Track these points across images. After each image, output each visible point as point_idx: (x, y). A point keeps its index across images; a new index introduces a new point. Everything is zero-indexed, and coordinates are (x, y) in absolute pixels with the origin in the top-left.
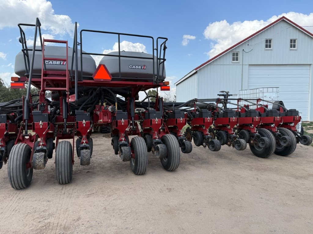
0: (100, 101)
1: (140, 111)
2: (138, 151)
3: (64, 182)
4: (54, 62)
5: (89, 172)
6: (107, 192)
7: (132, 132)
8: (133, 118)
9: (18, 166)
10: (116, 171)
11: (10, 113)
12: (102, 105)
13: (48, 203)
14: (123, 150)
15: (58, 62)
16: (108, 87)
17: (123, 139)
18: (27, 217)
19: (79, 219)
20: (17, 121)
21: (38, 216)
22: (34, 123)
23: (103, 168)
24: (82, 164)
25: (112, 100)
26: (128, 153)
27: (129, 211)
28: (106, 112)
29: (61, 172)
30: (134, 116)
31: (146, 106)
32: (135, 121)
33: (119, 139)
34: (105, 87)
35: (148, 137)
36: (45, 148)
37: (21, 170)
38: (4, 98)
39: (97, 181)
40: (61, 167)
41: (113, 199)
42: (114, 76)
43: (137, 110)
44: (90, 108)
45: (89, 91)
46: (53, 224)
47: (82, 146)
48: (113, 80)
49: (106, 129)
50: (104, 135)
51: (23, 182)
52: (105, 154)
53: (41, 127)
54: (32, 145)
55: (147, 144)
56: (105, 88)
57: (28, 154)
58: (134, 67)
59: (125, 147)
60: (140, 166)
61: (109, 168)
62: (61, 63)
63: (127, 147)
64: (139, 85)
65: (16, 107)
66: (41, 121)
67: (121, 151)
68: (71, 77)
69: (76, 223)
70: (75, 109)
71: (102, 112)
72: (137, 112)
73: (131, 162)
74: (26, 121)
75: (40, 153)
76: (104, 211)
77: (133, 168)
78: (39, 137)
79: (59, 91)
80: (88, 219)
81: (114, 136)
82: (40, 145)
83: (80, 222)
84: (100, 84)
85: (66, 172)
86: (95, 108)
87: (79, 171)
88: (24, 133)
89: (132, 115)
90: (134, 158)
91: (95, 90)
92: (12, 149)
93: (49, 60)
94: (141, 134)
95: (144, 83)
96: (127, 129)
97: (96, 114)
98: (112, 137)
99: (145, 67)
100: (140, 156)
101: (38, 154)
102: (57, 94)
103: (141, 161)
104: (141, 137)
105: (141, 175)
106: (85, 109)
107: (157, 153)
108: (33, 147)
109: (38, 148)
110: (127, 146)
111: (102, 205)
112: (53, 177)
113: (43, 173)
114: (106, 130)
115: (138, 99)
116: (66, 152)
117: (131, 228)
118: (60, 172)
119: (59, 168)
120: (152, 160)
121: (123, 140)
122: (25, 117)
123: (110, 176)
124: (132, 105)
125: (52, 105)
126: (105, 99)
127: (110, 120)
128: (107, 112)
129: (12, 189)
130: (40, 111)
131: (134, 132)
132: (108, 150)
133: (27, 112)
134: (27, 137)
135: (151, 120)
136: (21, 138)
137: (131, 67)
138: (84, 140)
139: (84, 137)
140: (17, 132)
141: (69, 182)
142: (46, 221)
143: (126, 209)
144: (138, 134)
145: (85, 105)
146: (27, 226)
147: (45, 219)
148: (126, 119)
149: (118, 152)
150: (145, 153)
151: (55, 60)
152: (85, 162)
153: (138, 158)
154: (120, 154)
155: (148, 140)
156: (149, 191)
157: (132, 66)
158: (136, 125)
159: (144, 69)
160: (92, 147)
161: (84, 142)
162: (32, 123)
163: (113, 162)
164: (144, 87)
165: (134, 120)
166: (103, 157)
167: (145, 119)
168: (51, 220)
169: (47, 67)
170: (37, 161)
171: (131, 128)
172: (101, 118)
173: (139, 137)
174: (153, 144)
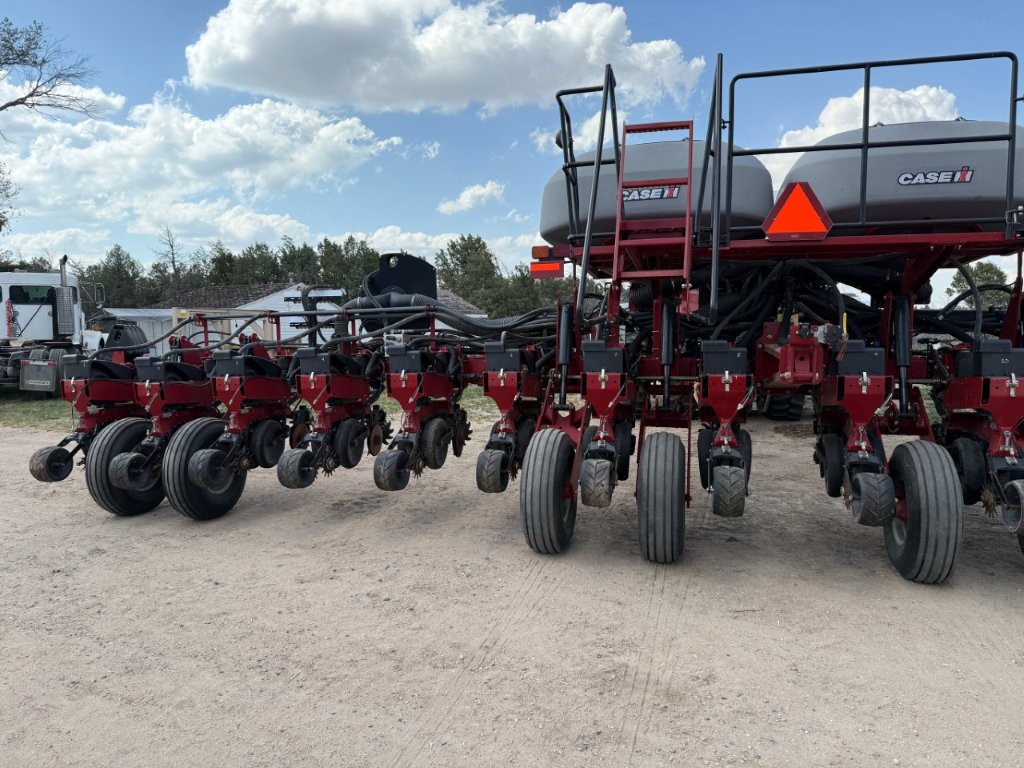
0: (779, 309)
1: (936, 347)
2: (922, 494)
3: (661, 557)
4: (642, 193)
5: (735, 540)
6: (798, 614)
7: (896, 423)
8: (903, 371)
9: (544, 490)
10: (829, 555)
11: (525, 345)
12: (787, 322)
13: (619, 608)
14: (863, 487)
15: (656, 193)
16: (812, 260)
17: (864, 445)
18: (567, 635)
19: (709, 679)
20: (540, 368)
21: (593, 638)
22: (584, 376)
23: (782, 535)
24: (716, 511)
25: (823, 303)
26: (883, 499)
27: (886, 701)
28: (805, 348)
29: (655, 524)
30: (908, 363)
31: (961, 326)
32: (910, 381)
33: (845, 442)
34: (803, 260)
35: (965, 447)
36: (611, 448)
37: (551, 501)
38: (498, 307)
39: (765, 575)
40: (655, 509)
41: (821, 644)
42: (839, 218)
43: (921, 341)
44: (745, 332)
45: (745, 278)
46: (636, 674)
47: (717, 452)
48: (834, 232)
49: (787, 406)
50: (780, 424)
51: (553, 533)
52: (786, 490)
53: (603, 387)
54: (576, 435)
55: (960, 473)
56: (801, 262)
57: (567, 462)
58: (920, 178)
59: (872, 474)
60: (931, 550)
61: (803, 540)
62: (663, 192)
63: (878, 476)
64: (938, 247)
65: (539, 330)
66: (603, 371)
67: (856, 488)
68: (695, 234)
69: (703, 689)
70: (696, 336)
71: (792, 345)
72: (924, 347)
73: (888, 531)
74: (564, 368)
75: (599, 461)
76: (793, 676)
77: (899, 554)
78: (596, 416)
79: (654, 281)
80: (737, 688)
81: (825, 432)
82: (599, 438)
83: (714, 687)
84: (785, 251)
85: (668, 527)
86: (762, 334)
87: (702, 532)
88: (557, 401)
89: (902, 358)
90: (904, 519)
91: (766, 271)
92: (531, 443)
93: (631, 187)
94: (935, 433)
95: (960, 238)
96: (880, 411)
97: (767, 353)
98: (816, 432)
99: (970, 173)
100: (933, 513)
101: (594, 462)
102: (647, 290)
103: (932, 532)
104: (936, 445)
105: (930, 584)
106: (729, 335)
107: (1010, 513)
108: (578, 441)
109: (593, 446)
110: (877, 472)
111: (784, 653)
112: (626, 535)
113: (600, 519)
114: (787, 410)
115: (926, 300)
116: (669, 466)
117: (896, 761)
118: (650, 524)
119: (647, 511)
120: (976, 537)
121: (864, 447)
122: (561, 358)
123: (808, 565)
124: (903, 324)
125: (631, 323)
126: (801, 300)
127: (817, 375)
128: (808, 346)
129: (527, 547)
130: (603, 342)
131: (908, 423)
132: (794, 477)
133: (567, 342)
134: (565, 414)
135: (987, 382)
136: (550, 414)
137: (906, 179)
138: (723, 434)
139: (725, 425)
140: (541, 398)
141: (675, 558)
142: (616, 659)
143: (871, 689)
144: (923, 432)
145: (731, 322)
146: (569, 660)
147: (614, 653)
148: (877, 374)
149: (840, 489)
150: (953, 505)
151: (648, 186)
152: (729, 507)
153: (919, 521)
154: (850, 498)
155: (970, 459)
156: (968, 650)
157: (910, 176)
158: (915, 395)
159: (962, 181)
160: (750, 462)
161: (726, 442)
162: (579, 374)
163: (818, 523)
164: (959, 253)
165: (908, 377)
166: (779, 500)
167: (956, 376)
168: (629, 659)
169: (629, 209)
170: (591, 481)
171: (893, 407)
172: (786, 365)
173: (927, 444)
174: (988, 475)
